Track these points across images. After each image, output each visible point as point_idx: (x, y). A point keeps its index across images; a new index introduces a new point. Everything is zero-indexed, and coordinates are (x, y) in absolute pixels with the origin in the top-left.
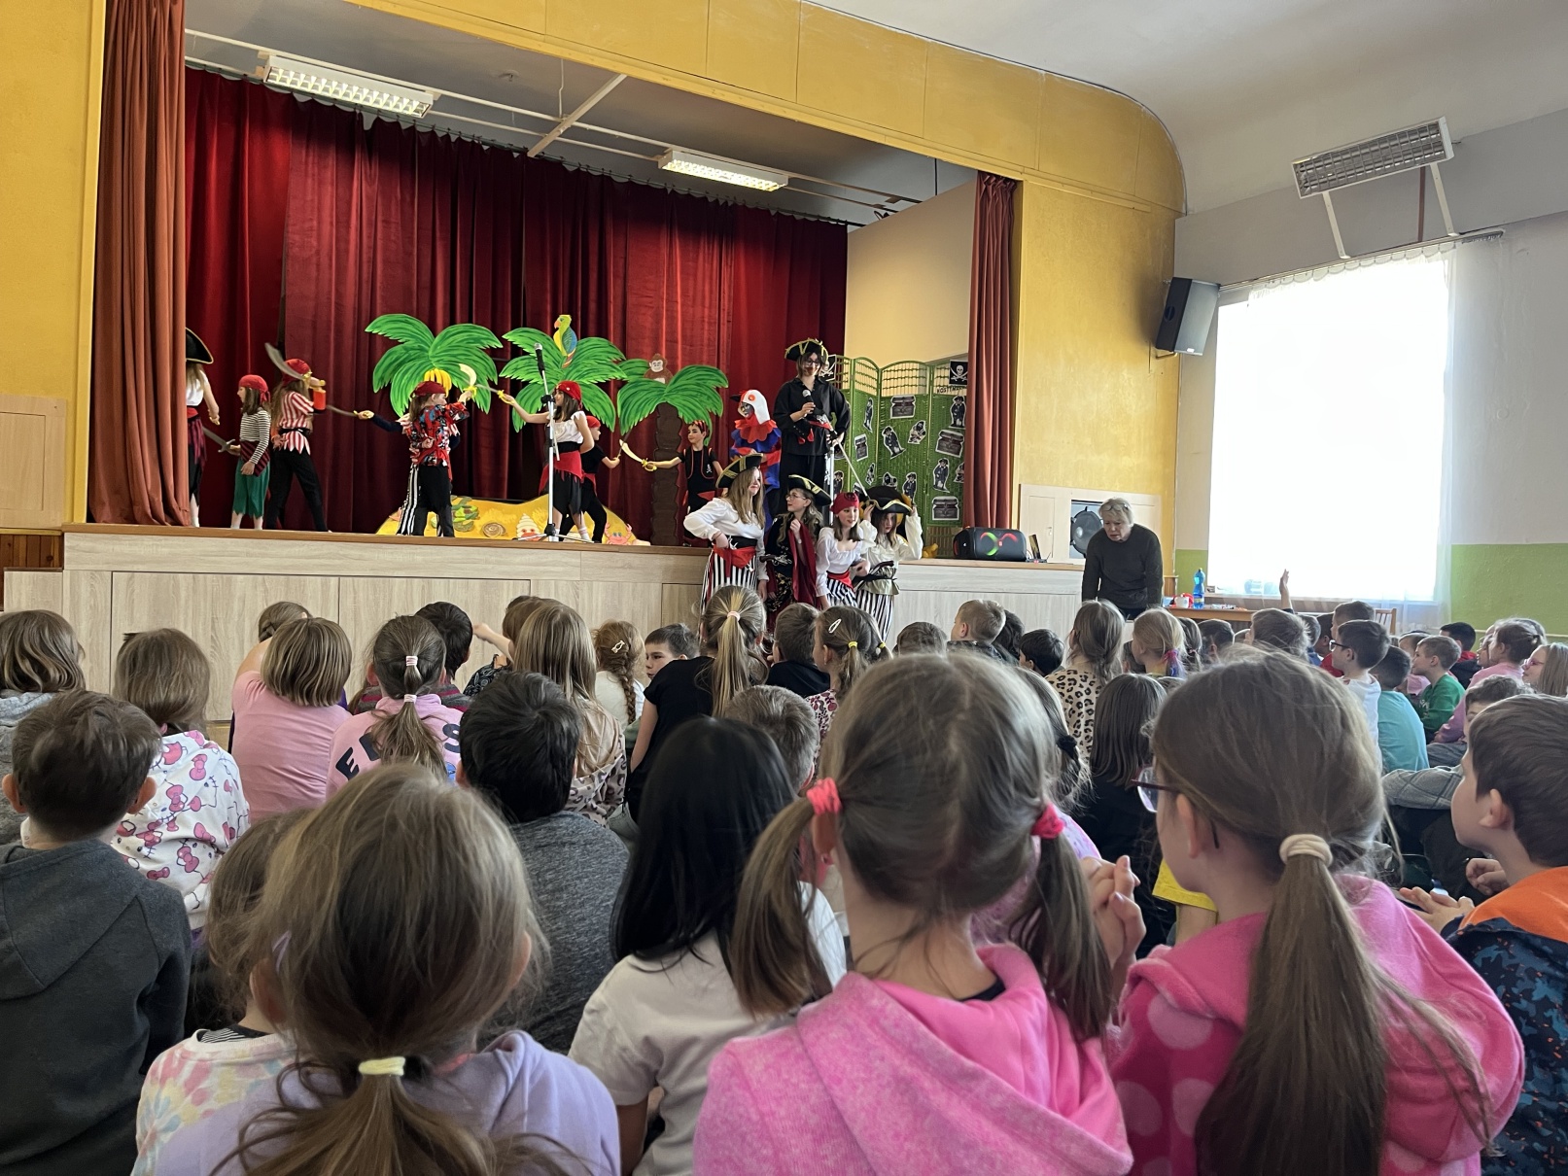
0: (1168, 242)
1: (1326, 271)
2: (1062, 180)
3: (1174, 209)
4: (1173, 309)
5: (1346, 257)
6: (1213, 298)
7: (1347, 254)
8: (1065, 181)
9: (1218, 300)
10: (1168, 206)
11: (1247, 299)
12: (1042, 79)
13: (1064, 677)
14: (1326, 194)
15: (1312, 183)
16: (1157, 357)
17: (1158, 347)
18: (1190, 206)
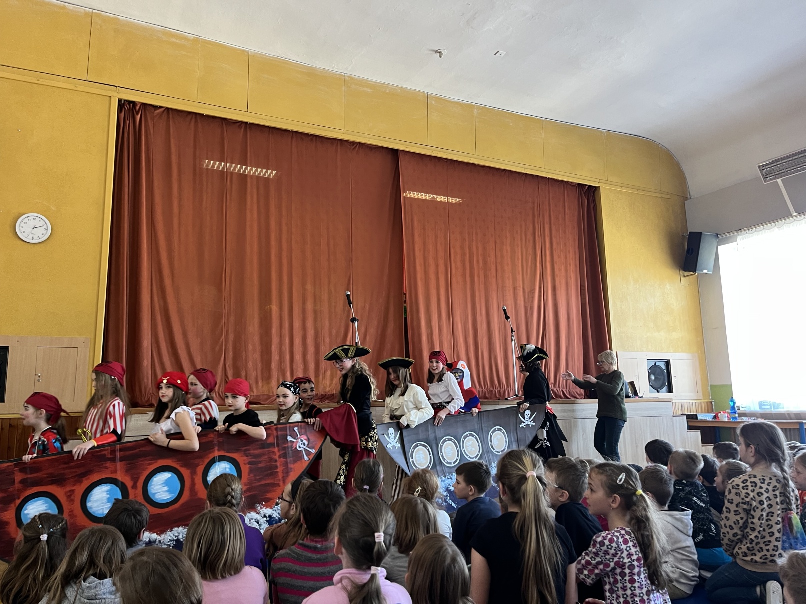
0: (682, 214)
1: (783, 222)
2: (620, 185)
3: (683, 196)
4: (692, 249)
5: (795, 214)
6: (714, 241)
7: (796, 212)
8: (622, 185)
9: (718, 242)
10: (680, 194)
11: (736, 241)
12: (604, 134)
13: (746, 480)
14: (779, 181)
15: (770, 175)
16: (684, 276)
17: (685, 270)
18: (691, 194)
